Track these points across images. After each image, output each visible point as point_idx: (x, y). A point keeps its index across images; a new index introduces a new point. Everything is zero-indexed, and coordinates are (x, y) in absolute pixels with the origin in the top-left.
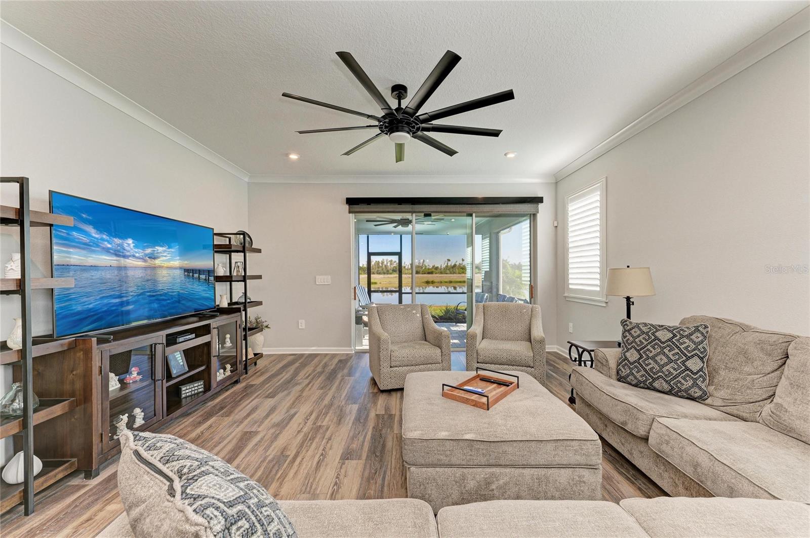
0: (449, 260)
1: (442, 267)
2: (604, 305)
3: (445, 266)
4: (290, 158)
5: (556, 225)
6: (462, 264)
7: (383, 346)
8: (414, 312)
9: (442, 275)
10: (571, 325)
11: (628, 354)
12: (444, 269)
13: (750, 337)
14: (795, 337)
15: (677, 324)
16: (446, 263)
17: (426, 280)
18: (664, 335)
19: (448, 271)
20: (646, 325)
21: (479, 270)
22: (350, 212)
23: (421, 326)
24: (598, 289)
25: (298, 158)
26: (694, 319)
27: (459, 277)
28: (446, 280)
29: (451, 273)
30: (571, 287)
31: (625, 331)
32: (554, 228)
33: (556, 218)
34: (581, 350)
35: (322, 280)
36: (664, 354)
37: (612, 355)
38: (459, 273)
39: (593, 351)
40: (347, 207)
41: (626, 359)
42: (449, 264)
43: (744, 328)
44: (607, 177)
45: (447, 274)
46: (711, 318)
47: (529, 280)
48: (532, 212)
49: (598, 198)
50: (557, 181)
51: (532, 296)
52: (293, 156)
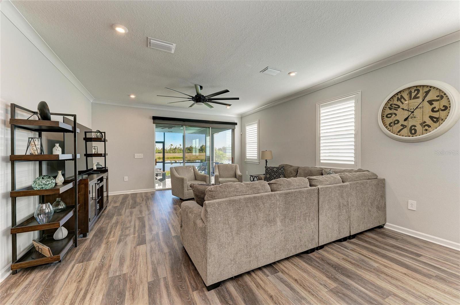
0: (172, 145)
1: (168, 149)
2: (258, 163)
3: (169, 148)
4: (130, 97)
5: (241, 134)
6: (180, 147)
7: (185, 182)
8: (190, 169)
9: (168, 154)
10: (247, 172)
11: (267, 176)
12: (169, 150)
13: (292, 168)
14: (299, 167)
15: (278, 166)
16: (170, 147)
17: (158, 157)
18: (275, 169)
19: (171, 152)
20: (271, 167)
21: (190, 151)
22: (154, 123)
23: (194, 175)
24: (256, 158)
25: (135, 97)
26: (282, 165)
27: (179, 155)
28: (171, 157)
29: (173, 153)
30: (247, 158)
31: (266, 169)
32: (241, 135)
33: (241, 131)
34: (254, 177)
35: (137, 156)
36: (275, 174)
37: (263, 177)
38: (178, 153)
39: (257, 177)
40: (152, 120)
41: (267, 177)
42: (172, 148)
43: (291, 166)
44: (259, 120)
45: (170, 153)
46: (285, 165)
47: (231, 155)
48: (233, 128)
49: (256, 126)
50: (242, 117)
51: (233, 162)
52: (133, 96)
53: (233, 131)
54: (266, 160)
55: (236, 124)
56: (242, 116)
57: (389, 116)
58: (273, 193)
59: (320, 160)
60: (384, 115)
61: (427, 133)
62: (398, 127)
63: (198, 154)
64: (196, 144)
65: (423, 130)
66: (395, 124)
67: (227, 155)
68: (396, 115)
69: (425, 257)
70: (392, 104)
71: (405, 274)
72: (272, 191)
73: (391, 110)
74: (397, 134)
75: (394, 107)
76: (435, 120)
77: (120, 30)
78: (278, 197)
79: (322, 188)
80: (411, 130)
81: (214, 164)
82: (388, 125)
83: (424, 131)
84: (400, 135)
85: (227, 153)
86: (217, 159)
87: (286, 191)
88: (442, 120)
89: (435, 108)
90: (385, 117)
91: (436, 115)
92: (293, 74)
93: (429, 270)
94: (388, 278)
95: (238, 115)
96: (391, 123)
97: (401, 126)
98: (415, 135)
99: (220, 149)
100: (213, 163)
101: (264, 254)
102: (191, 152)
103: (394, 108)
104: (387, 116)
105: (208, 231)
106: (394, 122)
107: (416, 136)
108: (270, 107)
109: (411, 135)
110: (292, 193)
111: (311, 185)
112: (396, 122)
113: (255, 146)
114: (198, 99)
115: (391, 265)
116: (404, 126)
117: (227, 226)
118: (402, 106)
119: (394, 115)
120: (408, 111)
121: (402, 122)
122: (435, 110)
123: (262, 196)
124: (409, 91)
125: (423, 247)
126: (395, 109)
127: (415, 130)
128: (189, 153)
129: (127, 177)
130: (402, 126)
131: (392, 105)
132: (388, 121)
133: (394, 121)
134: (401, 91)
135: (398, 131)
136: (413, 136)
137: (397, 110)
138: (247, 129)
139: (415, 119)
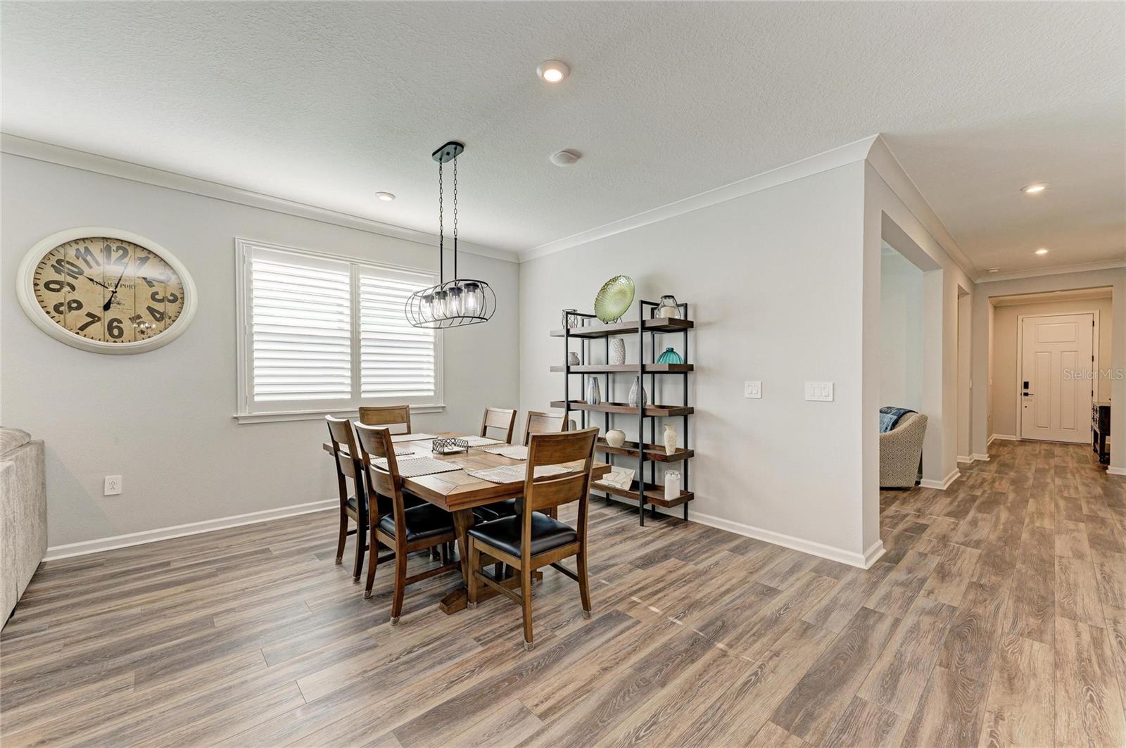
57: (52, 286)
60: (38, 282)
61: (143, 339)
62: (79, 317)
65: (137, 332)
66: (70, 308)
68: (73, 288)
69: (175, 561)
70: (63, 261)
71: (189, 591)
73: (61, 274)
74: (78, 333)
75: (69, 269)
76: (158, 316)
80: (110, 328)
82: (51, 309)
83: (138, 334)
84: (85, 336)
88: (170, 318)
89: (157, 293)
90: (43, 287)
91: (159, 307)
93: (203, 570)
94: (178, 609)
96: (62, 304)
97: (86, 315)
98: (121, 339)
103: (66, 270)
104: (47, 286)
106: (69, 303)
107: (122, 342)
109: (111, 338)
112: (74, 305)
115: (155, 596)
116: (94, 318)
118: (87, 272)
119: (67, 289)
120: (104, 286)
121: (92, 308)
122: (157, 297)
124: (105, 245)
125: (153, 553)
126: (69, 275)
127: (121, 330)
130: (89, 317)
131: (63, 263)
132: (53, 299)
133: (67, 301)
134: (87, 239)
135: (80, 325)
136: (115, 342)
137: (76, 278)
139: (118, 306)
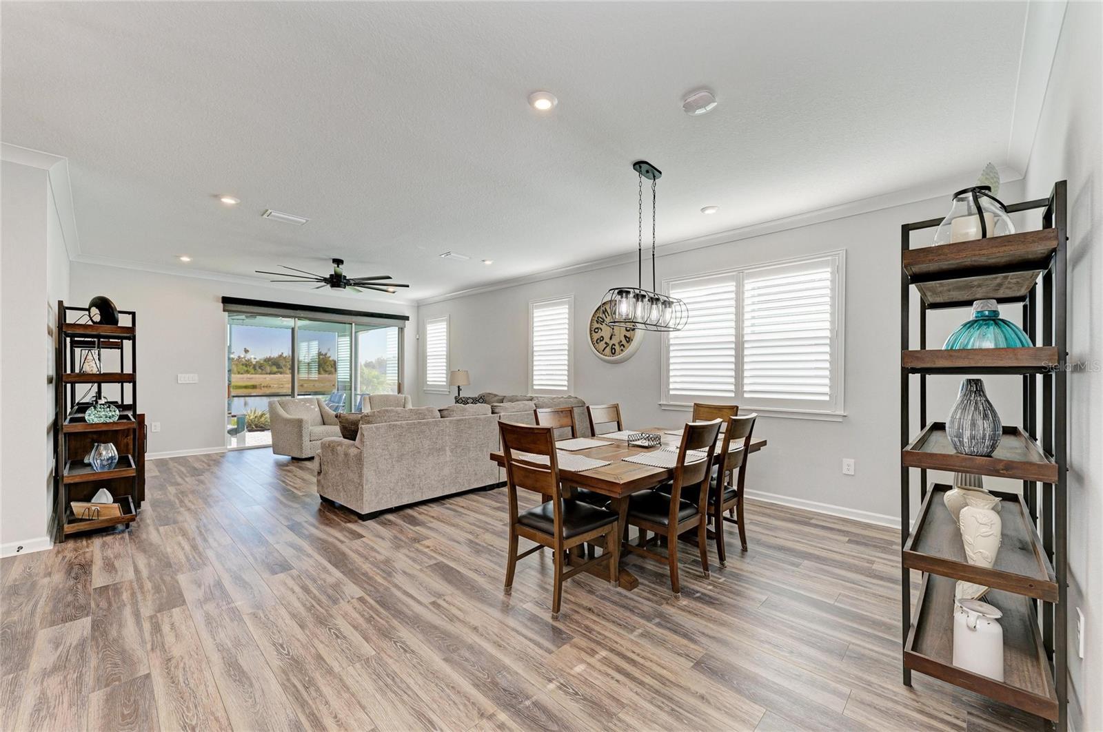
2: (448, 393)
4: (180, 260)
5: (417, 337)
8: (312, 407)
13: (496, 398)
15: (476, 396)
18: (470, 401)
20: (464, 397)
22: (224, 311)
23: (320, 416)
24: (445, 384)
25: (190, 261)
26: (482, 394)
30: (428, 383)
31: (456, 401)
32: (418, 339)
33: (418, 333)
35: (184, 378)
40: (221, 305)
43: (495, 395)
44: (449, 315)
46: (487, 393)
47: (397, 378)
48: (401, 326)
49: (445, 326)
50: (419, 305)
51: (399, 391)
52: (185, 259)
53: (401, 330)
54: (459, 387)
55: (407, 318)
56: (418, 303)
57: (595, 330)
58: (442, 419)
59: (533, 385)
60: (592, 329)
61: (622, 354)
62: (603, 345)
63: (314, 376)
64: (308, 352)
65: (620, 350)
66: (600, 341)
67: (388, 378)
68: (602, 330)
70: (598, 317)
72: (442, 417)
73: (598, 324)
74: (601, 353)
76: (628, 340)
77: (228, 201)
78: (448, 424)
79: (504, 415)
80: (612, 349)
81: (359, 397)
82: (595, 342)
84: (603, 355)
85: (388, 375)
86: (365, 388)
87: (459, 418)
88: (631, 340)
90: (593, 332)
91: (628, 334)
92: (488, 263)
95: (413, 301)
96: (598, 339)
97: (605, 343)
99: (368, 365)
100: (356, 395)
101: (430, 486)
102: (280, 370)
103: (599, 321)
105: (365, 455)
107: (615, 356)
108: (469, 296)
109: (611, 355)
110: (466, 419)
111: (493, 413)
112: (601, 339)
113: (443, 363)
114: (336, 281)
116: (607, 345)
117: (387, 453)
119: (600, 330)
120: (610, 327)
121: (607, 339)
123: (428, 422)
124: (611, 304)
127: (615, 350)
128: (274, 374)
129: (158, 424)
132: (595, 337)
133: (600, 337)
135: (602, 349)
136: (612, 357)
137: (602, 324)
138: (428, 328)
139: (615, 337)
